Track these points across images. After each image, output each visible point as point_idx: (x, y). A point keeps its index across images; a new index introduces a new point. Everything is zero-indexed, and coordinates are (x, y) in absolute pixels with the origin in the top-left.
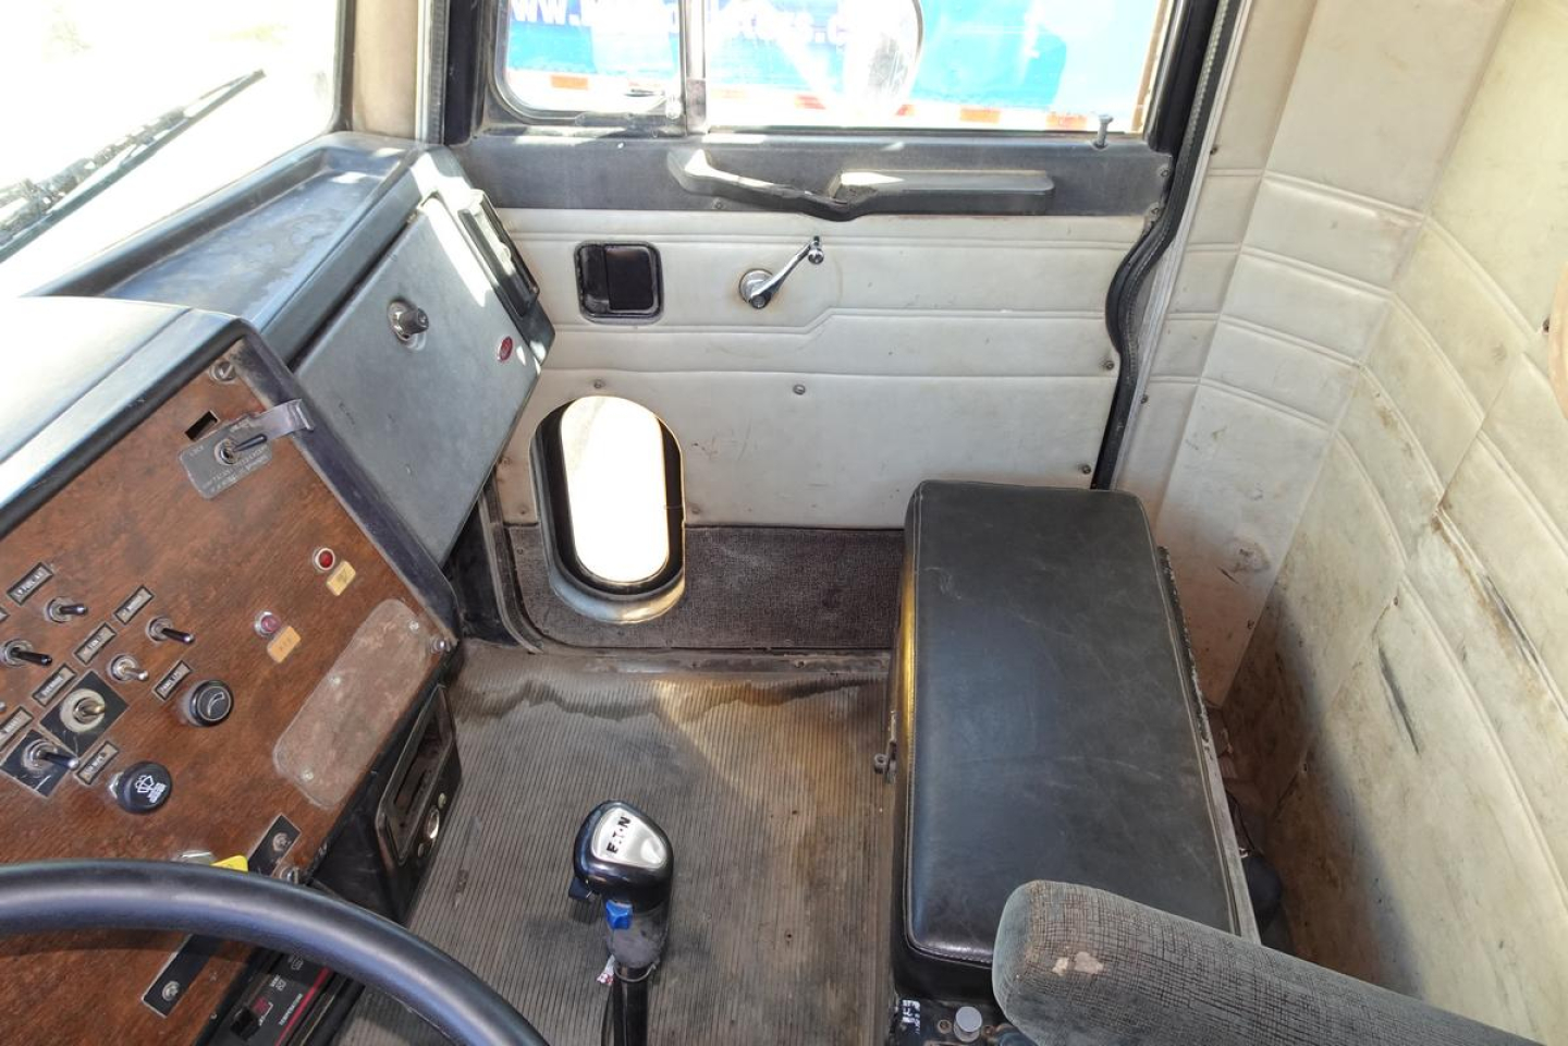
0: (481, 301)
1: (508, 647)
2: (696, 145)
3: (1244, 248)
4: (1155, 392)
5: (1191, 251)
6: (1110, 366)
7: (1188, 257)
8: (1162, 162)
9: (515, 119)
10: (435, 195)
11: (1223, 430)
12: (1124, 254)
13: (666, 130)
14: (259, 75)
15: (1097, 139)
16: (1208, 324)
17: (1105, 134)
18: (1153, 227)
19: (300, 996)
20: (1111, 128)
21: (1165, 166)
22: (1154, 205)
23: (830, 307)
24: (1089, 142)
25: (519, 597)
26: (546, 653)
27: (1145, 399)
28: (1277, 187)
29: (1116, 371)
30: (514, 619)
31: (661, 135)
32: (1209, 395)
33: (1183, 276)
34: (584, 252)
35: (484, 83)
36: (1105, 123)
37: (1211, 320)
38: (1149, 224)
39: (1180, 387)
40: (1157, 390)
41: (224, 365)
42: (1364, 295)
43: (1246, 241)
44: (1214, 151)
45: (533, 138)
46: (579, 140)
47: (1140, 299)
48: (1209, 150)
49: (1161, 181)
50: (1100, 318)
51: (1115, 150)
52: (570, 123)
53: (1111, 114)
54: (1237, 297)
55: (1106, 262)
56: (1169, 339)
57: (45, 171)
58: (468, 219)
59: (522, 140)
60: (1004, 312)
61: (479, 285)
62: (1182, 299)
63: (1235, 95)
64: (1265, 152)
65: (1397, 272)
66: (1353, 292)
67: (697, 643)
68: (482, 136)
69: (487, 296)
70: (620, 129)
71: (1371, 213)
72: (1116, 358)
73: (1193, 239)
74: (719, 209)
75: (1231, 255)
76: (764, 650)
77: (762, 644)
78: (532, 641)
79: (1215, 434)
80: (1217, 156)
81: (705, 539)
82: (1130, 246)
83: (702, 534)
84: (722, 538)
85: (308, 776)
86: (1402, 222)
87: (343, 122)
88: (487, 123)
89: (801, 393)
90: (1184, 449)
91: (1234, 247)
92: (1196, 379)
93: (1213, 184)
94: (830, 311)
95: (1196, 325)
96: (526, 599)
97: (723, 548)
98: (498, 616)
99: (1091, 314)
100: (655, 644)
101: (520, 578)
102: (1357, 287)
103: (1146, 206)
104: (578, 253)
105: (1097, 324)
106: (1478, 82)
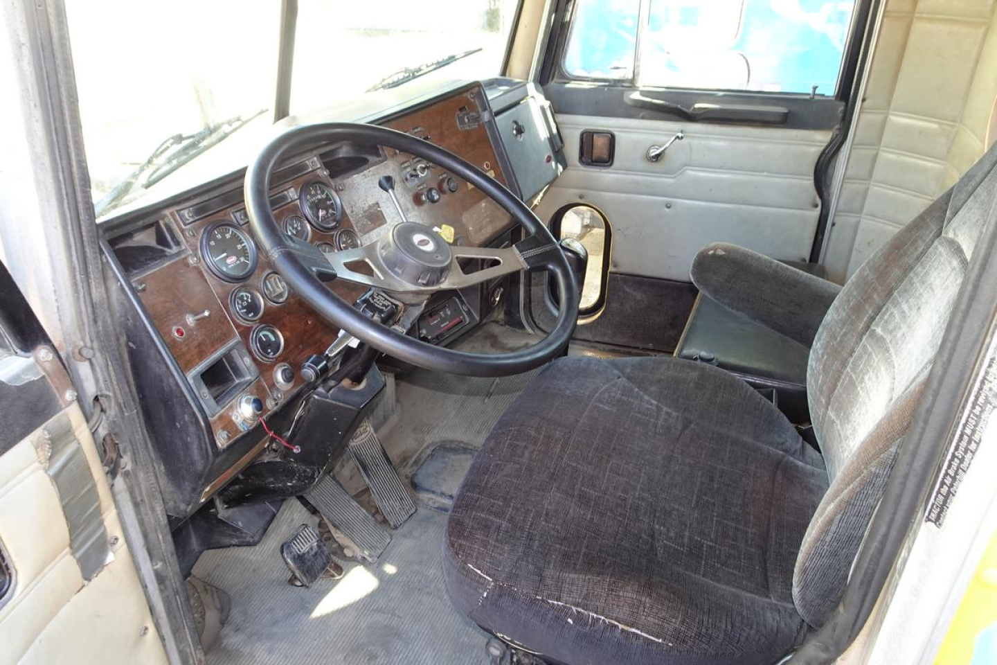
0: (543, 139)
1: (520, 331)
2: (636, 90)
3: (881, 148)
4: (839, 221)
5: (854, 149)
6: (816, 206)
7: (853, 151)
8: (841, 107)
9: (566, 78)
10: (533, 97)
11: (873, 241)
12: (822, 149)
13: (625, 84)
14: (481, 50)
15: (811, 96)
16: (864, 187)
17: (814, 94)
18: (836, 137)
19: (447, 323)
20: (818, 92)
21: (842, 108)
22: (837, 126)
23: (686, 165)
24: (808, 97)
25: (530, 303)
26: (537, 335)
27: (833, 224)
28: (896, 119)
29: (819, 209)
30: (526, 316)
31: (623, 86)
32: (866, 223)
33: (851, 161)
34: (584, 135)
35: (557, 63)
36: (815, 88)
37: (865, 184)
38: (835, 136)
39: (852, 220)
40: (840, 220)
41: (472, 93)
42: (935, 165)
43: (882, 144)
44: (864, 100)
45: (572, 85)
46: (590, 87)
47: (830, 171)
48: (861, 99)
49: (841, 115)
50: (809, 180)
51: (818, 101)
52: (588, 81)
53: (816, 85)
54: (877, 173)
55: (814, 151)
56: (845, 192)
57: (413, 67)
58: (543, 109)
59: (568, 86)
60: (765, 174)
61: (543, 134)
62: (851, 172)
63: (873, 76)
64: (889, 102)
65: (948, 152)
66: (930, 164)
67: (606, 339)
68: (553, 84)
69: (545, 138)
70: (607, 84)
71: (935, 126)
72: (819, 201)
73: (856, 142)
74: (643, 118)
75: (875, 152)
76: (638, 348)
77: (638, 345)
78: (532, 328)
79: (869, 243)
80: (866, 103)
81: (618, 281)
82: (825, 145)
83: (617, 277)
84: (625, 281)
85: (471, 228)
86: (948, 128)
87: (504, 73)
88: (555, 79)
89: (669, 208)
90: (854, 253)
91: (877, 147)
92: (859, 215)
93: (864, 116)
94: (686, 168)
95: (857, 186)
96: (533, 304)
97: (625, 287)
98: (519, 312)
99: (806, 178)
100: (587, 338)
101: (532, 292)
102: (931, 161)
103: (834, 126)
104: (582, 135)
105: (809, 182)
106: (977, 61)
